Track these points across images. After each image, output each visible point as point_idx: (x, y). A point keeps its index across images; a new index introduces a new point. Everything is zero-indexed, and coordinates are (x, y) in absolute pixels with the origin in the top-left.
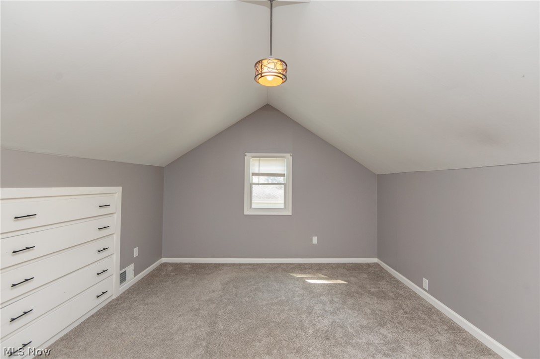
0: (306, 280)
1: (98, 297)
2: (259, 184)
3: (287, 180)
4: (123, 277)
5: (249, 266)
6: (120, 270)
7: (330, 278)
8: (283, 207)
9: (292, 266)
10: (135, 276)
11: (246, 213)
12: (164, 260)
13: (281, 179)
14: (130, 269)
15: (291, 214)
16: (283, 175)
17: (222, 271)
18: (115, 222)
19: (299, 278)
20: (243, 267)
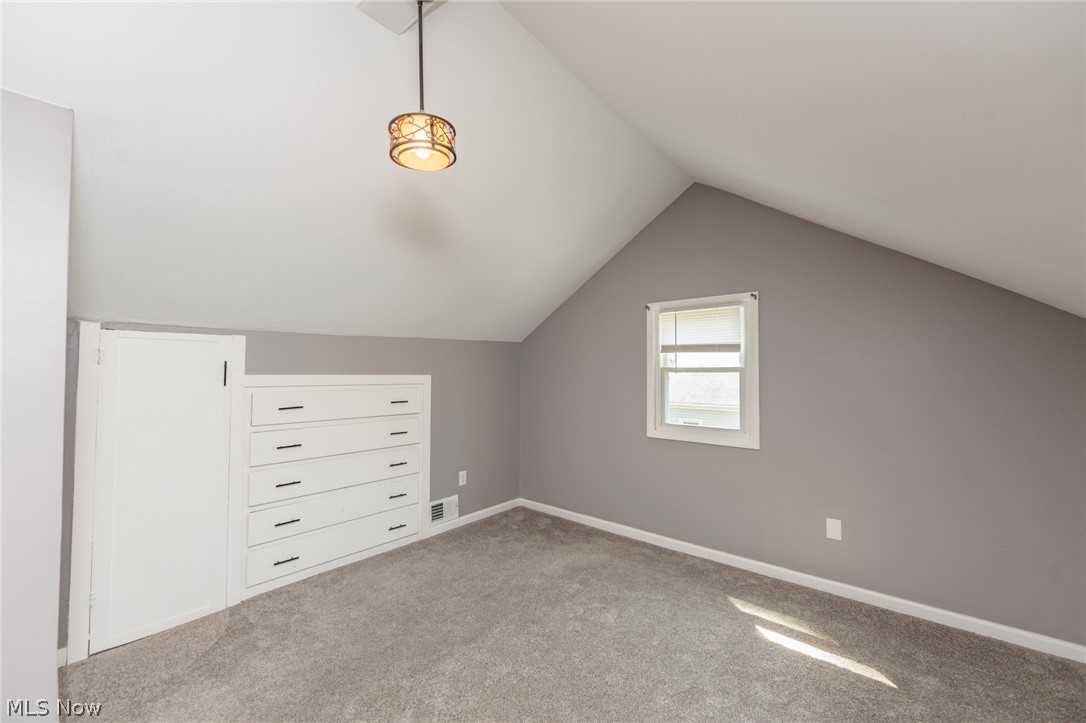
0: (757, 627)
1: (391, 529)
2: (676, 370)
3: (746, 359)
4: (437, 512)
5: (649, 552)
6: (431, 500)
7: (845, 649)
8: (738, 428)
9: (753, 581)
10: (460, 516)
11: (649, 435)
12: (520, 502)
13: (733, 359)
14: (451, 502)
15: (758, 448)
16: (735, 348)
17: (590, 546)
18: (420, 428)
19: (743, 614)
20: (636, 550)
